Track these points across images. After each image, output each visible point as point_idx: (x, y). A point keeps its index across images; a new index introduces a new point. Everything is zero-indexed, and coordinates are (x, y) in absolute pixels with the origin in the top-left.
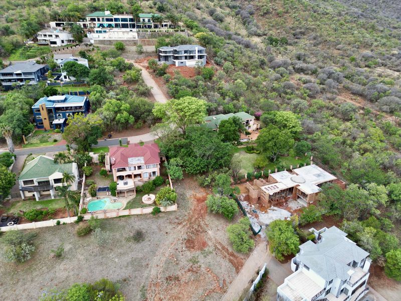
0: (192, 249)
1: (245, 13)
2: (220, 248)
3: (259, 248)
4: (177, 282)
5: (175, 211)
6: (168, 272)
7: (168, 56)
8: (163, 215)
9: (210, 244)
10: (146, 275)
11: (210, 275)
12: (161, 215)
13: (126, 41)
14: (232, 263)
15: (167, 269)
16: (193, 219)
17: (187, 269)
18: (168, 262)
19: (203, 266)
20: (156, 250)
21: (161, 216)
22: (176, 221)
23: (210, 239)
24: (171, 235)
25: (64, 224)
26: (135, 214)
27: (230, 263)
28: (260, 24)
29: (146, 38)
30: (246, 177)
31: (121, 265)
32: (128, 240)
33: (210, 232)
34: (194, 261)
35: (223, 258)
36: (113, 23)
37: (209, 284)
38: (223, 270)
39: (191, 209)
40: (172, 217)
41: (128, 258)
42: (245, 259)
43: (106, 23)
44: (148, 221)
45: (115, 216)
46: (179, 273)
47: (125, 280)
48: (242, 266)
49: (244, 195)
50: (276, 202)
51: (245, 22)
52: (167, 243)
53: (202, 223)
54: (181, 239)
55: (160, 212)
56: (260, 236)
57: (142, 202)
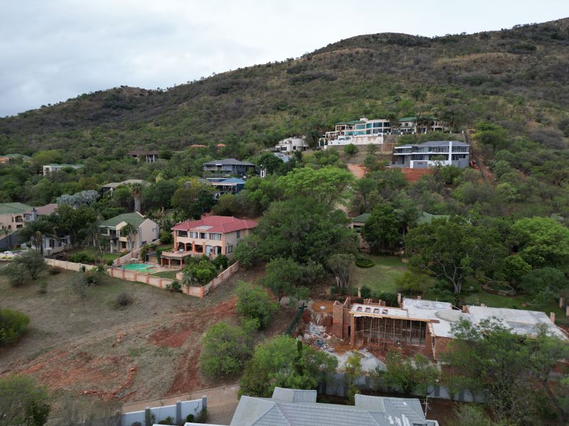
0: (154, 341)
2: (190, 356)
4: (83, 362)
5: (197, 298)
6: (92, 349)
9: (185, 346)
11: (126, 376)
12: (177, 295)
13: (365, 145)
14: (176, 380)
15: (97, 345)
16: (208, 313)
17: (115, 356)
18: (108, 340)
19: (136, 362)
20: (118, 324)
22: (185, 307)
23: (193, 342)
24: (156, 317)
27: (173, 379)
30: (359, 295)
31: (67, 321)
34: (136, 353)
35: (174, 369)
37: (109, 385)
38: (151, 381)
39: (221, 303)
41: (83, 318)
42: (203, 386)
43: (356, 131)
44: (155, 296)
46: (100, 356)
47: (48, 334)
48: (185, 392)
52: (141, 322)
53: (211, 322)
54: (162, 325)
55: (181, 292)
57: (175, 277)
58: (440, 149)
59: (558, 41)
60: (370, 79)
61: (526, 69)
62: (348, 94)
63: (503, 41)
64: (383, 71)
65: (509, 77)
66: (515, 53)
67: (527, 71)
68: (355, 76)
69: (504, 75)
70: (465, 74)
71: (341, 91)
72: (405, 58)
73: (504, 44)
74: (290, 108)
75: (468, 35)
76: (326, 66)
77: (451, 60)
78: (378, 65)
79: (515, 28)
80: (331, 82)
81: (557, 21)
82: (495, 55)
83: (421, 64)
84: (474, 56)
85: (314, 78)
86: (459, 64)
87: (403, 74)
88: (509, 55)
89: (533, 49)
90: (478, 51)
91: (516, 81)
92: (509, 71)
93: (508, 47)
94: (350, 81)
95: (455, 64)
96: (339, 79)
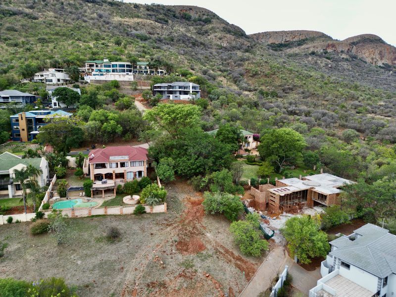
0: (185, 252)
1: (236, 74)
2: (222, 251)
3: (274, 253)
4: (162, 289)
5: (163, 213)
6: (150, 278)
7: (162, 91)
8: (148, 216)
9: (209, 247)
10: (118, 279)
11: (210, 282)
13: (121, 81)
14: (239, 268)
15: (149, 274)
16: (187, 221)
17: (177, 274)
18: (151, 266)
19: (199, 270)
20: (136, 252)
21: (145, 216)
22: (165, 222)
23: (209, 242)
24: (157, 236)
25: (17, 222)
26: (113, 214)
27: (237, 269)
28: (250, 82)
29: (141, 80)
30: (250, 184)
31: (84, 269)
32: (99, 240)
33: (208, 235)
34: (188, 265)
35: (228, 263)
36: (111, 69)
37: (209, 293)
38: (228, 276)
39: (184, 211)
40: (159, 218)
41: (96, 261)
42: (257, 264)
43: (103, 69)
44: (128, 222)
45: (86, 216)
46: (167, 279)
47: (87, 286)
48: (254, 273)
49: (249, 200)
50: (288, 209)
51: (236, 81)
52: (152, 244)
53: (198, 226)
54: (171, 240)
55: (145, 212)
56: (273, 241)
57: (123, 202)
58: (185, 88)
59: (177, 20)
60: (68, 23)
61: (167, 34)
62: (57, 34)
63: (149, 13)
64: (78, 19)
65: (160, 38)
66: (159, 22)
67: (168, 35)
68: (56, 19)
69: (156, 36)
70: (134, 32)
71: (48, 30)
72: (88, 11)
73: (150, 15)
74: (6, 40)
75: (126, 3)
76: (21, 5)
77: (123, 20)
78: (70, 12)
79: (153, 5)
80: (34, 21)
81: (174, 6)
82: (148, 21)
83: (104, 19)
84: (136, 20)
85: (14, 14)
86: (129, 24)
87: (94, 24)
88: (156, 23)
89: (167, 21)
90: (138, 17)
91: (164, 41)
92: (158, 34)
93: (154, 17)
94: (52, 22)
95: (127, 23)
96: (40, 19)
